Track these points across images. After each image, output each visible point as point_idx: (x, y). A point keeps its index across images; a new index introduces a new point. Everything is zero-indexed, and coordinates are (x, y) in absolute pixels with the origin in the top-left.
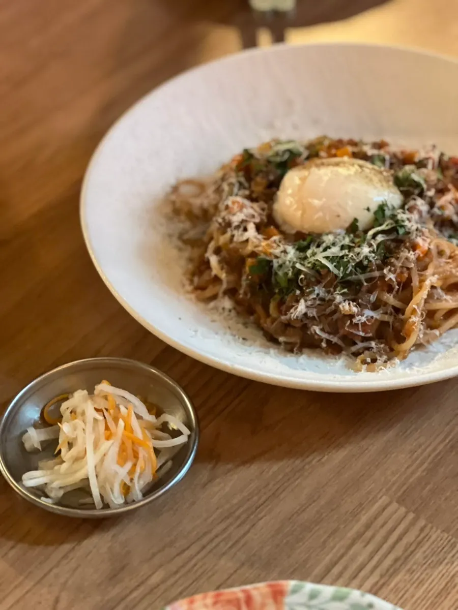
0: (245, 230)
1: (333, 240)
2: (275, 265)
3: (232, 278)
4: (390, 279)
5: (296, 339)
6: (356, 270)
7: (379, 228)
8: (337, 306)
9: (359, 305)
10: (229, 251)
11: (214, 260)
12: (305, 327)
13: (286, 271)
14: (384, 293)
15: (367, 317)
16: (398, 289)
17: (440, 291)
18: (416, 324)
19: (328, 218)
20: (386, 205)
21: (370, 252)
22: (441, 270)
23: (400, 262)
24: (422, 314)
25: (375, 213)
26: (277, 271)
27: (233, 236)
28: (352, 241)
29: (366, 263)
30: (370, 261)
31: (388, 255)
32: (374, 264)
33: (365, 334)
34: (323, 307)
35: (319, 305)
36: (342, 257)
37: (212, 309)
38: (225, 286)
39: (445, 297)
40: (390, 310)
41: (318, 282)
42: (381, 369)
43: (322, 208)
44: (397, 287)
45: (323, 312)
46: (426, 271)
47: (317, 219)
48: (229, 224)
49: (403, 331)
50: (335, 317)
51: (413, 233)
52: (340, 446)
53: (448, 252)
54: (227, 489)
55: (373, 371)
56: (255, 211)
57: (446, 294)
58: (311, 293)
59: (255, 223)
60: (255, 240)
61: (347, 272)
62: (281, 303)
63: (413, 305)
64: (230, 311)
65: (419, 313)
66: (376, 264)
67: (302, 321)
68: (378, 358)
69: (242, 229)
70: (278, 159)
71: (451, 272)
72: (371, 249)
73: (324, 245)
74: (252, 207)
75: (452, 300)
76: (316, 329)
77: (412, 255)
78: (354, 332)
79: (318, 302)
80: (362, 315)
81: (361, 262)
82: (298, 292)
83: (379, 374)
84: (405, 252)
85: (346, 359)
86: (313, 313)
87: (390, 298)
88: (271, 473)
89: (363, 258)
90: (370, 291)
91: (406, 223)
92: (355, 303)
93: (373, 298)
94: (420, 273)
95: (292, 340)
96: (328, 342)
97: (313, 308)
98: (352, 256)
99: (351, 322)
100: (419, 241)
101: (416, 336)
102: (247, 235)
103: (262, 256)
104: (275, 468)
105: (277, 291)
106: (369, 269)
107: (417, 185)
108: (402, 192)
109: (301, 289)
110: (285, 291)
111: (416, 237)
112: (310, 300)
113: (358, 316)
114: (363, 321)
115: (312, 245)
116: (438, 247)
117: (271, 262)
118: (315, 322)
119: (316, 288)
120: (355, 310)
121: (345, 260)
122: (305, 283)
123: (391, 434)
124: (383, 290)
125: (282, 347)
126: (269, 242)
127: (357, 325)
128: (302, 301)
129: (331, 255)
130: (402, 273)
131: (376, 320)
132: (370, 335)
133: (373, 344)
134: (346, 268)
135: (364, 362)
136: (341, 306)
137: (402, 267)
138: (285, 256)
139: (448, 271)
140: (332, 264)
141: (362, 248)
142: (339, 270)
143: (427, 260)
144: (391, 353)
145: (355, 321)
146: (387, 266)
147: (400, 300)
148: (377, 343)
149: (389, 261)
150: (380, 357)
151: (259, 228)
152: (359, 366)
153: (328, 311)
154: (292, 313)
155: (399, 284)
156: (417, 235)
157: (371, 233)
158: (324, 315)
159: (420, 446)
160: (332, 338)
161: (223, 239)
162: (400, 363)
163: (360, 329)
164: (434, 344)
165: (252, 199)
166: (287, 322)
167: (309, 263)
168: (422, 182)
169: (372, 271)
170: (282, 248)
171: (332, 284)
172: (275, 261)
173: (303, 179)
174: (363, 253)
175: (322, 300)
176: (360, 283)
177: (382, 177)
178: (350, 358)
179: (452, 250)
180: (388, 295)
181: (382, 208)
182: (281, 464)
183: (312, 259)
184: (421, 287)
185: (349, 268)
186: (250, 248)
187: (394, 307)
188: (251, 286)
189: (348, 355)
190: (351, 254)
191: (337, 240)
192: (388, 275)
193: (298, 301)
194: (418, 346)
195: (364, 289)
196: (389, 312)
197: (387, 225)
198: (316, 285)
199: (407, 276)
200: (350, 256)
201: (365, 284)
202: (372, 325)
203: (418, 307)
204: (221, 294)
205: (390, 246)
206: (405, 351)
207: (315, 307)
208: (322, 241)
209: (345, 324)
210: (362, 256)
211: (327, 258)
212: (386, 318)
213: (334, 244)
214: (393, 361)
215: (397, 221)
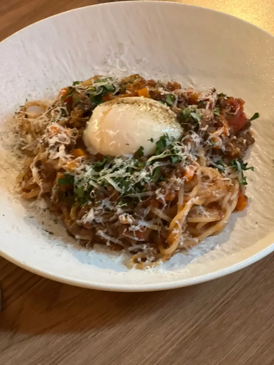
0: (58, 151)
1: (122, 163)
2: (76, 179)
3: (47, 185)
4: (160, 198)
5: (88, 238)
6: (135, 189)
7: (158, 156)
8: (118, 216)
9: (135, 217)
10: (46, 165)
11: (35, 171)
12: (94, 230)
13: (83, 185)
14: (155, 208)
15: (140, 226)
16: (167, 206)
17: (201, 208)
18: (177, 235)
19: (119, 145)
20: (168, 137)
21: (147, 176)
22: (203, 192)
23: (169, 185)
24: (183, 227)
25: (157, 143)
26: (77, 185)
27: (49, 154)
28: (136, 165)
29: (143, 184)
30: (146, 183)
31: (162, 178)
32: (149, 185)
33: (139, 239)
34: (108, 216)
35: (104, 214)
36: (126, 178)
37: (32, 207)
38: (42, 191)
39: (205, 213)
40: (159, 221)
41: (106, 196)
42: (147, 268)
43: (115, 138)
44: (166, 205)
45: (108, 220)
46: (190, 193)
47: (111, 145)
48: (47, 145)
49: (168, 239)
50: (116, 224)
51: (183, 162)
52: (112, 325)
53: (211, 177)
54: (19, 355)
55: (141, 268)
56: (67, 135)
57: (206, 210)
58: (99, 204)
59: (65, 145)
60: (63, 159)
61: (128, 191)
62: (79, 209)
63: (176, 220)
64: (45, 210)
65: (180, 226)
66: (151, 185)
67: (92, 225)
68: (148, 258)
69: (56, 149)
70: (96, 94)
71: (212, 193)
72: (148, 173)
73: (114, 167)
74: (65, 132)
75: (209, 215)
76: (101, 233)
77: (179, 180)
78: (130, 237)
79: (104, 212)
80: (136, 225)
81: (139, 183)
82: (90, 203)
83: (145, 273)
84: (174, 177)
85: (124, 256)
86: (100, 220)
87: (160, 213)
88: (54, 344)
89: (141, 180)
90: (145, 206)
91: (180, 154)
92: (131, 216)
93: (146, 212)
94: (185, 194)
95: (85, 238)
96: (111, 242)
97: (100, 216)
98: (132, 178)
99: (128, 230)
100: (187, 169)
101: (177, 243)
102: (58, 155)
103: (68, 172)
104: (59, 340)
105: (76, 200)
106: (144, 189)
107: (195, 122)
108: (182, 126)
109: (93, 200)
110: (82, 200)
111: (185, 166)
112: (97, 210)
113: (133, 225)
114: (136, 230)
115: (106, 165)
116: (202, 173)
117: (73, 177)
118: (101, 227)
119: (104, 201)
120: (130, 220)
121: (127, 181)
122: (95, 196)
123: (153, 317)
124: (155, 206)
125: (78, 242)
126: (73, 161)
127: (132, 232)
128: (92, 210)
129: (117, 177)
130: (170, 194)
131: (148, 228)
132: (143, 240)
133: (145, 247)
134: (127, 187)
135: (136, 261)
136: (120, 217)
137: (170, 189)
138: (84, 174)
139: (209, 193)
140: (116, 183)
141: (141, 172)
142: (121, 188)
143: (193, 183)
144: (158, 256)
145: (130, 229)
146: (159, 188)
147: (167, 215)
148: (149, 246)
149: (160, 184)
150: (150, 257)
151: (68, 149)
152: (131, 264)
153: (112, 219)
154: (84, 219)
155: (167, 202)
156: (186, 163)
157: (151, 159)
158: (108, 222)
159: (173, 329)
160: (114, 240)
161: (42, 156)
162: (163, 265)
163: (135, 235)
164: (194, 249)
165: (68, 125)
166: (80, 225)
167: (100, 181)
168: (199, 120)
169: (147, 191)
170: (82, 167)
171: (116, 199)
172: (76, 177)
173: (105, 113)
174: (141, 177)
175: (107, 210)
176: (137, 199)
177: (167, 114)
178: (128, 255)
179: (215, 176)
180: (159, 210)
181: (163, 139)
182: (64, 337)
183: (102, 178)
184: (184, 206)
185: (129, 187)
186: (59, 165)
187: (162, 220)
188: (59, 193)
189: (126, 253)
190: (132, 176)
191: (125, 163)
192: (158, 195)
193: (89, 210)
194: (181, 249)
195: (139, 205)
196: (158, 223)
197: (165, 153)
198: (104, 199)
199: (174, 196)
200: (131, 178)
201: (141, 201)
202: (145, 233)
203: (180, 223)
204: (39, 197)
205: (164, 170)
206: (168, 255)
207: (101, 216)
208: (114, 163)
209: (123, 231)
210: (139, 179)
211: (113, 178)
212: (156, 228)
213: (122, 166)
214: (157, 262)
215: (173, 151)
